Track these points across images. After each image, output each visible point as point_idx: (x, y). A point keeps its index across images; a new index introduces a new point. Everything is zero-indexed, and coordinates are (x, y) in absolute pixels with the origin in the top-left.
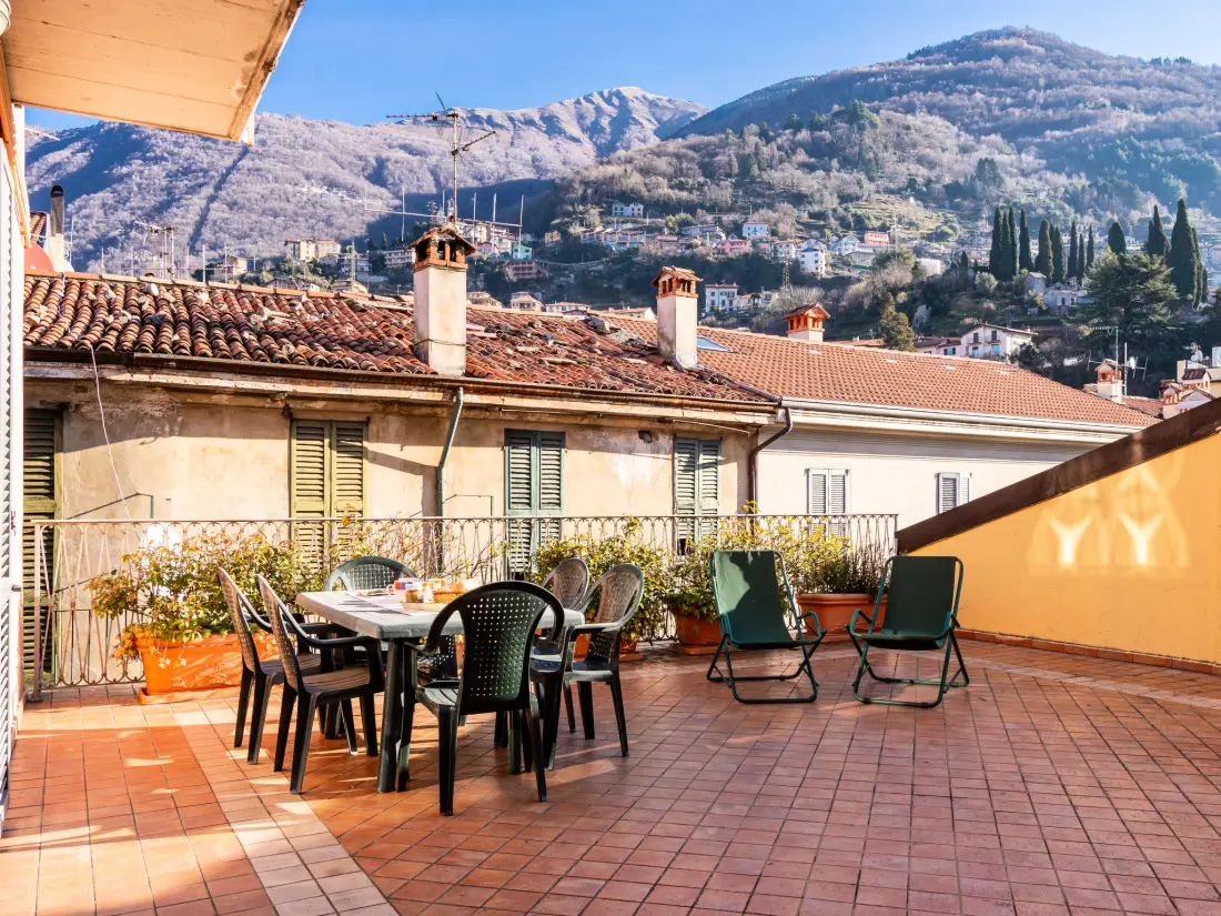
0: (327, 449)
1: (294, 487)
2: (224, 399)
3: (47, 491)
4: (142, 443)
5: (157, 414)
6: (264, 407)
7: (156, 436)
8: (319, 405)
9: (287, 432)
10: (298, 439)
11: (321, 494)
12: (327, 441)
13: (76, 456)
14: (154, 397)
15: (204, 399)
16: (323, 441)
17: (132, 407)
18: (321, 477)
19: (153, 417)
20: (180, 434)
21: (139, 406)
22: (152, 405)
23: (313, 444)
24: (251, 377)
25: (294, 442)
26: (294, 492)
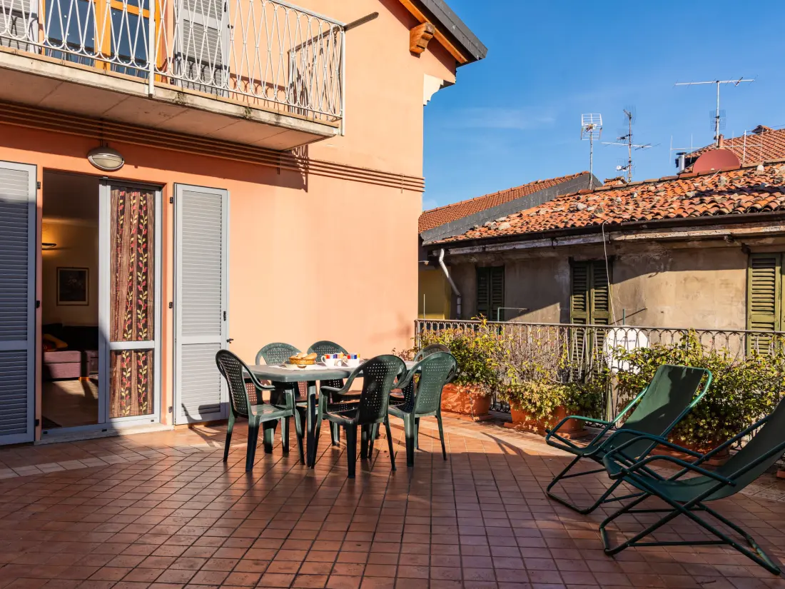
0: (778, 275)
1: (751, 304)
2: (696, 244)
3: (604, 306)
4: (650, 276)
5: (657, 258)
6: (727, 247)
7: (657, 272)
8: (769, 241)
9: (746, 263)
10: (754, 268)
11: (772, 309)
12: (778, 268)
13: (618, 285)
14: (653, 247)
15: (683, 246)
16: (774, 268)
17: (644, 255)
18: (772, 296)
19: (655, 260)
20: (671, 270)
21: (647, 254)
22: (655, 253)
23: (766, 272)
24: (699, 227)
25: (751, 270)
26: (750, 308)
